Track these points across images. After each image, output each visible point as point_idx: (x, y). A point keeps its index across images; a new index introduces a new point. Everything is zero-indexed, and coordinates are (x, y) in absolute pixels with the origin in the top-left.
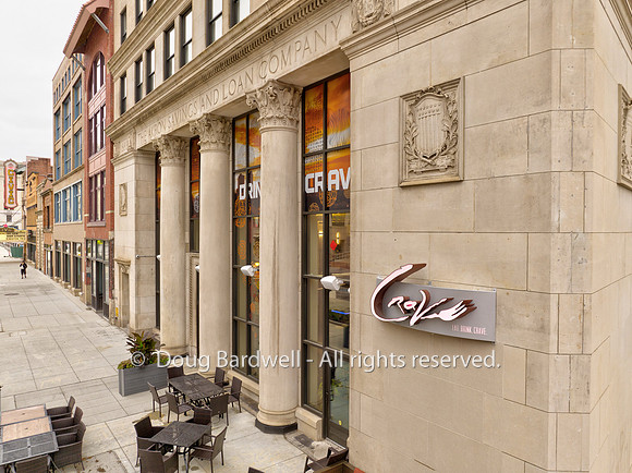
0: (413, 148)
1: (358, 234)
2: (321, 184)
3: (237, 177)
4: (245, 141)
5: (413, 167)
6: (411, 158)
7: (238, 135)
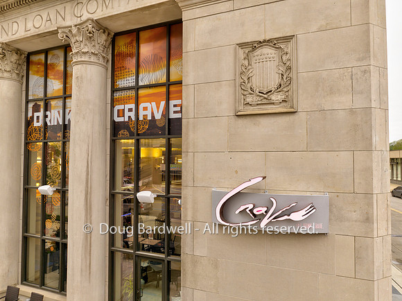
0: (249, 85)
1: (191, 154)
2: (132, 114)
3: (31, 105)
4: (43, 74)
5: (249, 100)
6: (245, 93)
7: (33, 68)
